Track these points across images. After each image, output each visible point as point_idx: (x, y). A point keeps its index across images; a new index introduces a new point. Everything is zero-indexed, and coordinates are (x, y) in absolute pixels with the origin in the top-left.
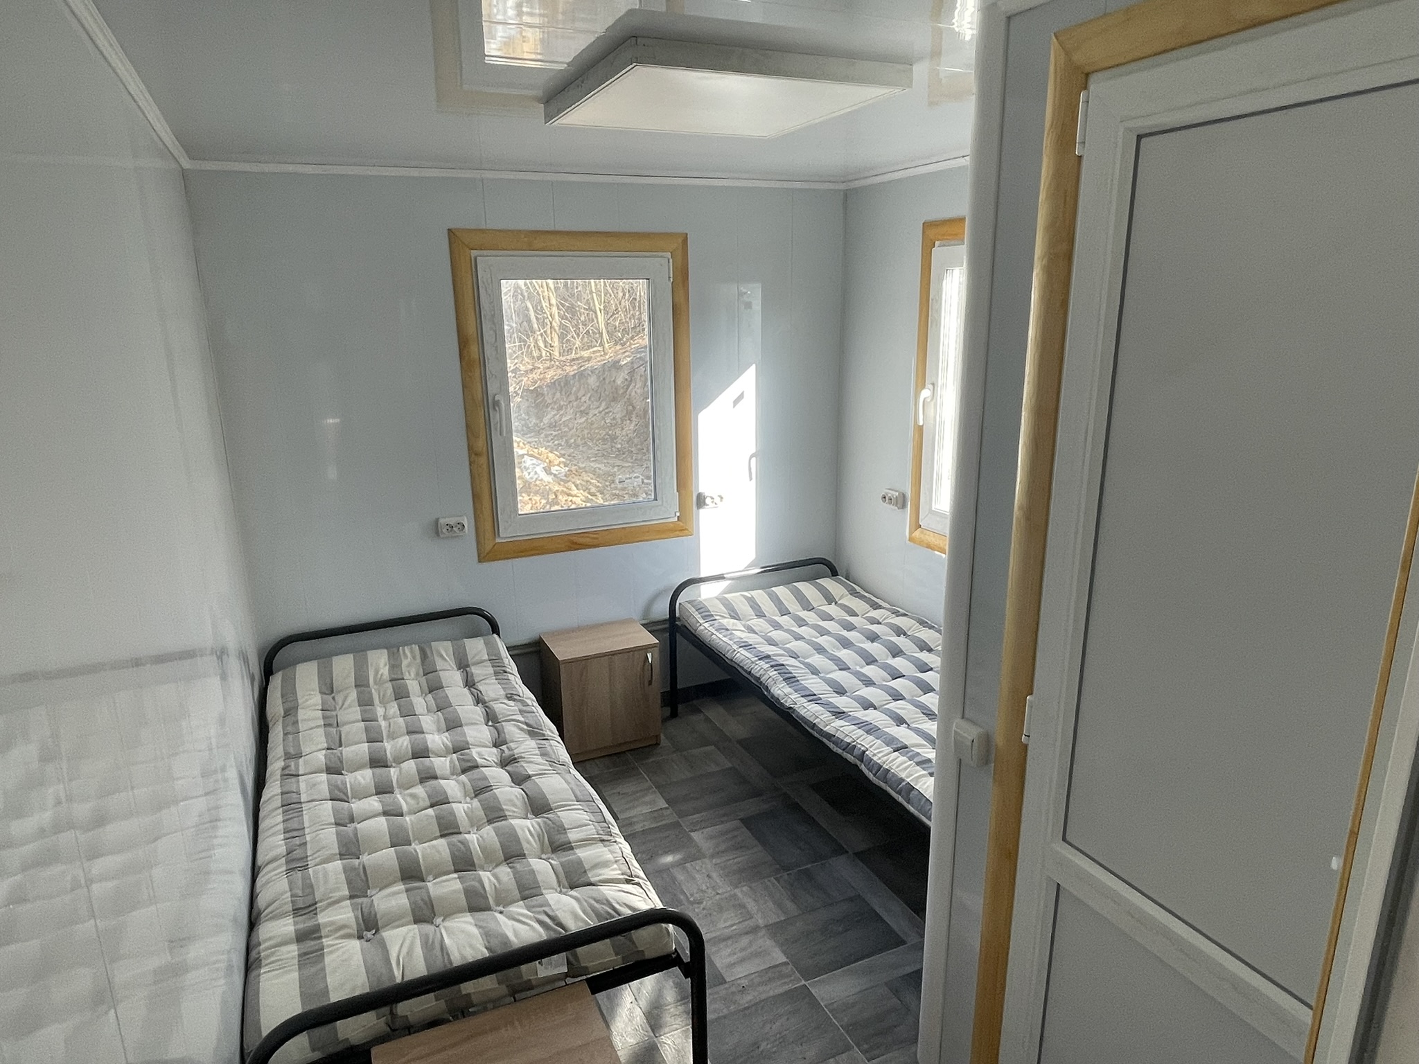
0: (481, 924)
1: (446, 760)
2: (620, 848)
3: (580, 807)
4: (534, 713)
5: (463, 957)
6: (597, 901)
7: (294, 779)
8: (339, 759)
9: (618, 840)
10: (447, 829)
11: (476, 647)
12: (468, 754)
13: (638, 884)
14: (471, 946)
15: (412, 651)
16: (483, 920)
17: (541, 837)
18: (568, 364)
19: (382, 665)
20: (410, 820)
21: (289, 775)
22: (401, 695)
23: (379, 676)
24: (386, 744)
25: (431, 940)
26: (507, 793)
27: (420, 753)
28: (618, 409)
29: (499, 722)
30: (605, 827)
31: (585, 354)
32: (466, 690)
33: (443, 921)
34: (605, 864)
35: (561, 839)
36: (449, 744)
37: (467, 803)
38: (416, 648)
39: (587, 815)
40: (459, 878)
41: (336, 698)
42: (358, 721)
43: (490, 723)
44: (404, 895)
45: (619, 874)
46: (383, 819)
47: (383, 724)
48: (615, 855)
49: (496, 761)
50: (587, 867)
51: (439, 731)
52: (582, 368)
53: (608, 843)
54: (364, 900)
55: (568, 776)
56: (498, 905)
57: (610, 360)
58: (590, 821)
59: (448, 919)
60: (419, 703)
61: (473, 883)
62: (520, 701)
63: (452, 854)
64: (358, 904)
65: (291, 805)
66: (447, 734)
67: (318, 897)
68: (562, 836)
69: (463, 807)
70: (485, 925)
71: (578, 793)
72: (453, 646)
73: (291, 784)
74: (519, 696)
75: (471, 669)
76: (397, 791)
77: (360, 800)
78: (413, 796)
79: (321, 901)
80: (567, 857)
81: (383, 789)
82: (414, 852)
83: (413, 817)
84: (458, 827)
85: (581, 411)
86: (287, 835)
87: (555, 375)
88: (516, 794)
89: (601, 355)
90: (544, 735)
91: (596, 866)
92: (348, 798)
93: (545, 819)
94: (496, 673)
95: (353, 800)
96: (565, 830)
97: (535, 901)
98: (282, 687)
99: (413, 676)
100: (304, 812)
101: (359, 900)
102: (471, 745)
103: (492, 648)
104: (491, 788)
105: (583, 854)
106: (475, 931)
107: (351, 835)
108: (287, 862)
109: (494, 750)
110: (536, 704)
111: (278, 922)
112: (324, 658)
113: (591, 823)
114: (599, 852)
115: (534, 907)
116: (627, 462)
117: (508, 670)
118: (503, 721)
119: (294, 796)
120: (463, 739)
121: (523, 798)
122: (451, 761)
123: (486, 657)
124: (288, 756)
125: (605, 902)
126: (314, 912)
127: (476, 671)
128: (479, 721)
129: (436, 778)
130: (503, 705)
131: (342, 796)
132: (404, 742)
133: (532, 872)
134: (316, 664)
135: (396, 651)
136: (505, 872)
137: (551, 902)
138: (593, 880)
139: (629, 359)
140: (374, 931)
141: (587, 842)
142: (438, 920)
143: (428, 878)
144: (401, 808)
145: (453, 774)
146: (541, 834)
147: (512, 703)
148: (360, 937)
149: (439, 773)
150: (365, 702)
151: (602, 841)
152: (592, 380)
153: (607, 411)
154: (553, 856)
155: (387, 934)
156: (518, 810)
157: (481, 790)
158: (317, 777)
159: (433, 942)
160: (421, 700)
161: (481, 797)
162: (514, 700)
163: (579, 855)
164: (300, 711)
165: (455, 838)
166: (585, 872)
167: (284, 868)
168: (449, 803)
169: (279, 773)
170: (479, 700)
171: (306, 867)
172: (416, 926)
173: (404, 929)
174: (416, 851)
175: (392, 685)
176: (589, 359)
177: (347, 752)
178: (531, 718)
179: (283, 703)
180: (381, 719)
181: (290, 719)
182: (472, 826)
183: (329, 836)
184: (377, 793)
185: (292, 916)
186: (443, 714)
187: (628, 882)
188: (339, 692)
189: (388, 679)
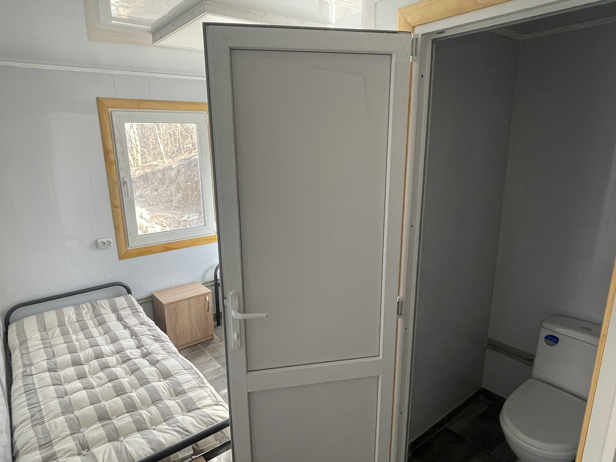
0: (145, 437)
1: (113, 358)
2: (210, 389)
3: (187, 372)
4: (156, 330)
5: (139, 456)
6: (203, 416)
7: (30, 377)
8: (55, 364)
9: (207, 385)
10: (119, 392)
11: (121, 301)
12: (125, 354)
13: (222, 405)
14: (143, 449)
15: (87, 306)
16: (146, 435)
17: (170, 390)
18: (146, 168)
19: (71, 314)
20: (99, 390)
21: (26, 375)
22: (84, 328)
23: (71, 320)
24: (80, 353)
25: (119, 449)
26: (148, 370)
27: (99, 356)
28: (173, 188)
29: (138, 336)
30: (201, 380)
31: (155, 163)
32: (118, 323)
33: (124, 438)
34: (204, 398)
35: (179, 389)
36: (114, 350)
37: (128, 378)
38: (89, 304)
39: (191, 376)
40: (130, 415)
41: (48, 333)
42: (62, 344)
43: (134, 337)
44: (101, 428)
45: (212, 402)
46: (84, 392)
47: (77, 344)
48: (208, 393)
49: (139, 355)
50: (195, 401)
51: (107, 344)
52: (154, 170)
53: (202, 388)
54: (80, 434)
55: (178, 358)
56: (152, 426)
57: (167, 165)
58: (193, 378)
59: (126, 437)
60: (95, 331)
61: (138, 417)
62: (148, 325)
63: (124, 404)
64: (76, 437)
65: (30, 391)
66: (111, 345)
67: (52, 437)
68: (179, 388)
69: (127, 380)
70: (147, 437)
71: (185, 366)
72: (109, 302)
73: (29, 380)
74: (147, 323)
75: (119, 312)
76: (89, 376)
77: (69, 383)
78: (99, 378)
79: (54, 439)
80: (184, 397)
81: (81, 376)
82: (104, 406)
83: (100, 388)
84: (125, 390)
85: (155, 189)
86: (30, 407)
87: (141, 173)
88: (153, 370)
89: (163, 164)
90: (162, 340)
91: (200, 399)
92: (62, 383)
93: (171, 381)
94: (133, 313)
95: (65, 384)
96: (181, 384)
97: (172, 421)
98: (17, 330)
99: (89, 318)
100: (39, 394)
101: (77, 435)
102: (126, 349)
103: (128, 300)
104: (139, 369)
105: (191, 395)
106: (142, 441)
107: (67, 402)
108: (32, 422)
109: (138, 350)
110: (156, 326)
111: (30, 455)
112: (39, 314)
113: (193, 379)
114: (200, 393)
115: (171, 424)
116: (179, 211)
117: (139, 311)
118: (140, 336)
119: (31, 386)
120: (121, 346)
121: (157, 372)
122: (116, 358)
123: (127, 306)
124: (25, 366)
125: (208, 416)
126: (52, 445)
127: (123, 313)
128: (128, 337)
129: (109, 367)
130: (139, 328)
131: (59, 382)
132: (90, 351)
133: (168, 407)
134: (35, 318)
135: (78, 307)
136: (153, 409)
137: (180, 421)
138: (199, 406)
139: (177, 165)
140: (87, 450)
141: (193, 388)
142: (122, 439)
143: (113, 418)
144: (93, 385)
145: (118, 364)
146: (169, 388)
147: (143, 326)
148: (79, 454)
149: (110, 365)
150: (65, 333)
151: (200, 387)
152: (159, 175)
153: (167, 189)
154: (177, 398)
155: (94, 450)
156: (156, 377)
157: (134, 370)
158: (44, 374)
159: (121, 450)
160: (95, 329)
161: (135, 373)
162: (144, 325)
163: (190, 395)
164: (29, 342)
165: (124, 396)
166: (195, 403)
167: (31, 425)
168: (118, 379)
169: (20, 375)
170: (126, 327)
171: (43, 422)
172: (109, 444)
173: (104, 446)
174: (104, 405)
175: (79, 324)
176: (157, 165)
177: (59, 360)
178: (154, 333)
179: (18, 339)
180: (74, 341)
181: (24, 346)
182: (132, 389)
183: (55, 404)
184: (78, 379)
185: (38, 450)
186: (108, 335)
187: (216, 405)
188: (50, 329)
189: (76, 321)
